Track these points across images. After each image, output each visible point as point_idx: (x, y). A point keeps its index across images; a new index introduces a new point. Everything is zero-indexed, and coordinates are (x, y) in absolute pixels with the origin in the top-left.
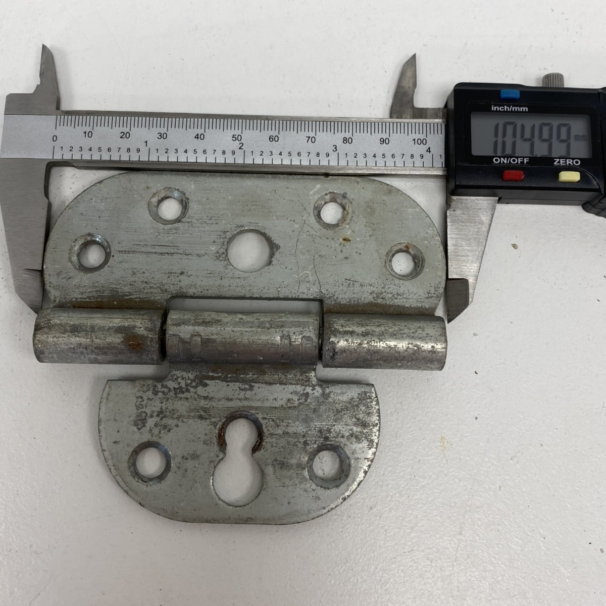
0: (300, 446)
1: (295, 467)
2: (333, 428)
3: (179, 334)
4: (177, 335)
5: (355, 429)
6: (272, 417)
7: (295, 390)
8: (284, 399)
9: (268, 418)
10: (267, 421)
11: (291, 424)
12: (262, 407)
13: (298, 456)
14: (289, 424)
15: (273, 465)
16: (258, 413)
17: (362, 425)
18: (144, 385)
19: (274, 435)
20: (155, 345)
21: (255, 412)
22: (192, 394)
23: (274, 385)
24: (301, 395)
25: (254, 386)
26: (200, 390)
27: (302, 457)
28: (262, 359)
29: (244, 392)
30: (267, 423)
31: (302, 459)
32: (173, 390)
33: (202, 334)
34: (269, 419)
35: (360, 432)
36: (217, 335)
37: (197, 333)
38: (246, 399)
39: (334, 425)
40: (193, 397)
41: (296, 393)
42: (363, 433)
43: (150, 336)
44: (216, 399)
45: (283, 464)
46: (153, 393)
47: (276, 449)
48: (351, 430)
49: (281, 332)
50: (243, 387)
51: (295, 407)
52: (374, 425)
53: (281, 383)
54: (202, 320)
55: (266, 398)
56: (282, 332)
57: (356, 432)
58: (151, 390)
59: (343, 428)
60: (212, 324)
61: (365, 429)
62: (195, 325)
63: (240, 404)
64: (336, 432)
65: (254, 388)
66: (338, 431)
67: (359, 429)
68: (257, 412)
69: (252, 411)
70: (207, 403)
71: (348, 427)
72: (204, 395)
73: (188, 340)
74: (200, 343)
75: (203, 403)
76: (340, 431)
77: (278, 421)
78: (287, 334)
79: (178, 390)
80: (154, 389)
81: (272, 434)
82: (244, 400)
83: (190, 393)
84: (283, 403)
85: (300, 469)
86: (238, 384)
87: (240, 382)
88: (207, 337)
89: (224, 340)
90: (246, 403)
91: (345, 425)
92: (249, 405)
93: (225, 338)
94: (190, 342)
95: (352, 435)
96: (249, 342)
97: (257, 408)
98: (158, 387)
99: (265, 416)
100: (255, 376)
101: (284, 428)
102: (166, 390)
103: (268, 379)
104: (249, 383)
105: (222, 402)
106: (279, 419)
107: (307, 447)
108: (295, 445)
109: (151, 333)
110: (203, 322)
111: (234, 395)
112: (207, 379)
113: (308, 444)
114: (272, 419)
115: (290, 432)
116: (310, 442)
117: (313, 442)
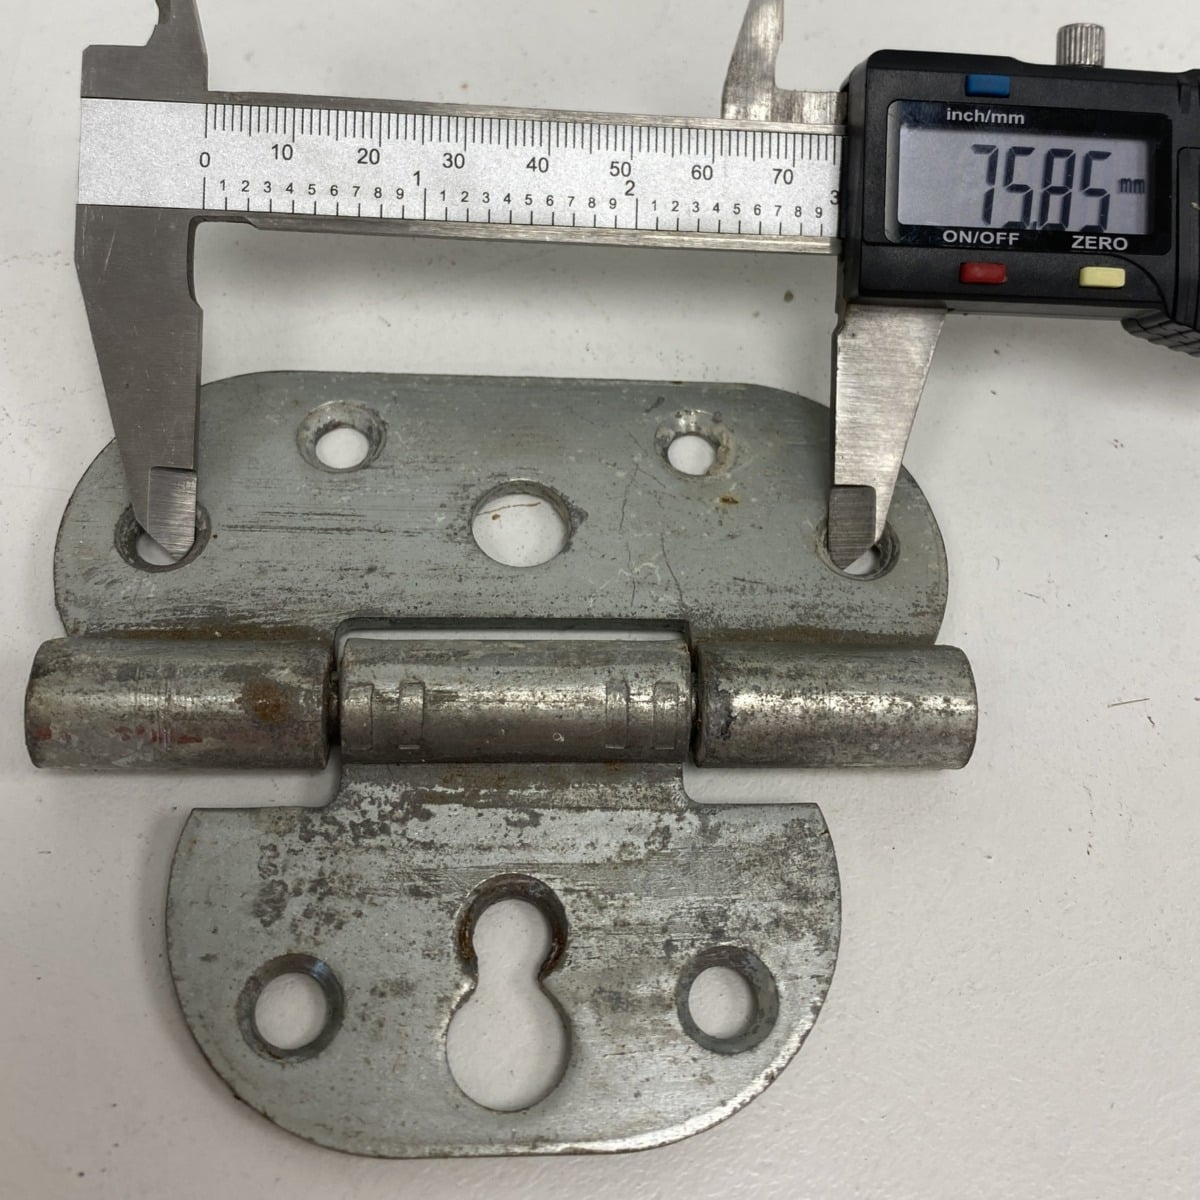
0: (656, 952)
1: (646, 1004)
2: (732, 907)
3: (373, 681)
4: (368, 684)
5: (784, 908)
6: (586, 887)
7: (638, 821)
8: (614, 844)
9: (577, 888)
10: (574, 896)
11: (633, 903)
12: (561, 864)
13: (653, 979)
14: (628, 901)
15: (595, 1003)
16: (552, 880)
17: (798, 899)
18: (280, 818)
19: (594, 930)
20: (315, 707)
21: (546, 876)
22: (394, 837)
23: (589, 812)
24: (653, 833)
25: (542, 815)
26: (416, 829)
27: (662, 980)
28: (562, 739)
29: (518, 830)
30: (574, 901)
31: (663, 985)
32: (349, 829)
33: (425, 681)
34: (579, 891)
35: (796, 914)
37: (414, 678)
38: (524, 846)
39: (734, 901)
40: (397, 845)
41: (639, 828)
42: (803, 916)
43: (304, 686)
44: (452, 848)
45: (619, 998)
46: (301, 838)
47: (600, 962)
48: (774, 910)
49: (606, 673)
50: (515, 819)
51: (640, 861)
52: (826, 898)
53: (604, 808)
54: (425, 652)
55: (571, 842)
56: (609, 672)
57: (787, 913)
58: (298, 829)
59: (755, 906)
60: (449, 659)
61: (806, 908)
62: (408, 663)
63: (511, 858)
64: (740, 916)
65: (542, 820)
66: (744, 915)
67: (793, 909)
68: (552, 876)
69: (538, 876)
70: (429, 857)
71: (766, 905)
72: (423, 840)
73: (393, 695)
74: (421, 702)
75: (420, 858)
76: (749, 913)
77: (601, 896)
78: (620, 678)
79: (362, 829)
80: (304, 829)
81: (587, 929)
82: (519, 848)
83: (389, 834)
84: (611, 852)
85: (658, 1009)
86: (505, 810)
87: (509, 807)
88: (437, 688)
90: (521, 856)
91: (760, 899)
92: (530, 859)
93: (478, 689)
95: (777, 922)
97: (550, 867)
98: (314, 822)
99: (570, 886)
100: (542, 791)
101: (615, 913)
102: (332, 830)
103: (572, 797)
104: (530, 809)
105: (467, 855)
106: (603, 893)
107: (674, 955)
108: (643, 951)
109: (308, 680)
110: (428, 656)
111: (494, 838)
112: (429, 802)
113: (675, 949)
114: (586, 891)
115: (631, 921)
116: (679, 944)
117: (686, 943)
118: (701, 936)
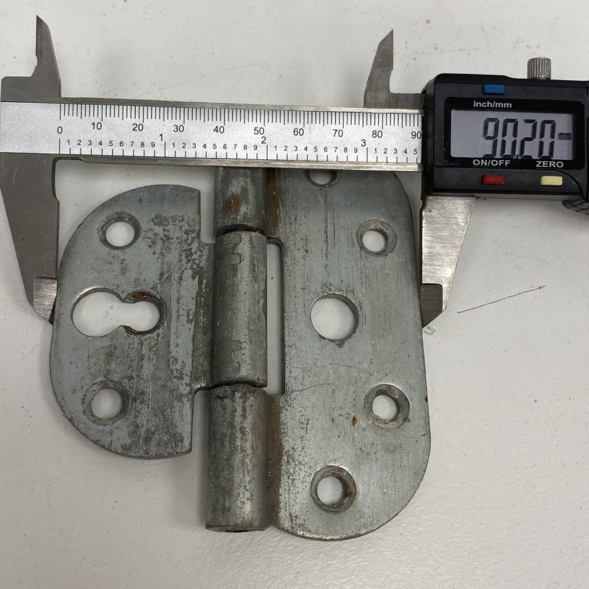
0: (129, 373)
1: (108, 367)
2: (146, 406)
3: (242, 243)
4: (241, 241)
6: (159, 343)
7: (187, 366)
8: (178, 354)
9: (159, 339)
10: (156, 338)
11: (151, 363)
12: (170, 332)
13: (118, 371)
14: (152, 361)
15: (110, 346)
16: (163, 329)
19: (141, 346)
20: (231, 222)
21: (165, 326)
22: (185, 265)
23: (192, 344)
24: (181, 372)
25: (192, 324)
26: (188, 273)
27: (117, 374)
28: (218, 325)
29: (186, 314)
30: (154, 338)
31: (115, 375)
33: (242, 263)
34: (158, 340)
36: (241, 278)
37: (243, 259)
38: (179, 317)
39: (148, 407)
40: (182, 266)
41: (184, 366)
42: (138, 439)
43: (239, 217)
44: (180, 288)
45: (111, 356)
47: (127, 349)
48: (142, 426)
49: (245, 341)
50: (190, 313)
51: (169, 366)
53: (194, 351)
54: (256, 264)
55: (179, 336)
57: (141, 431)
59: (145, 417)
60: (252, 274)
61: (142, 441)
62: (251, 257)
63: (174, 311)
64: (141, 409)
65: (189, 324)
66: (142, 412)
67: (142, 434)
68: (165, 328)
69: (166, 323)
70: (176, 279)
71: (145, 422)
72: (183, 276)
73: (236, 251)
74: (233, 263)
75: (176, 275)
76: (142, 414)
77: (155, 349)
78: (242, 347)
81: (142, 343)
82: (178, 315)
83: (186, 263)
84: (174, 354)
85: (105, 372)
86: (194, 309)
87: (195, 310)
88: (238, 269)
89: (236, 284)
90: (174, 316)
91: (148, 419)
92: (173, 320)
93: (238, 285)
94: (233, 254)
95: (137, 426)
96: (234, 309)
97: (169, 328)
99: (161, 336)
100: (202, 324)
101: (147, 355)
103: (199, 337)
104: (194, 319)
105: (176, 294)
106: (156, 350)
107: (127, 380)
108: (130, 367)
109: (242, 218)
110: (254, 265)
111: (183, 304)
112: (199, 278)
113: (129, 380)
114: (158, 343)
115: (143, 362)
116: (132, 382)
117: (132, 385)
118: (134, 392)
